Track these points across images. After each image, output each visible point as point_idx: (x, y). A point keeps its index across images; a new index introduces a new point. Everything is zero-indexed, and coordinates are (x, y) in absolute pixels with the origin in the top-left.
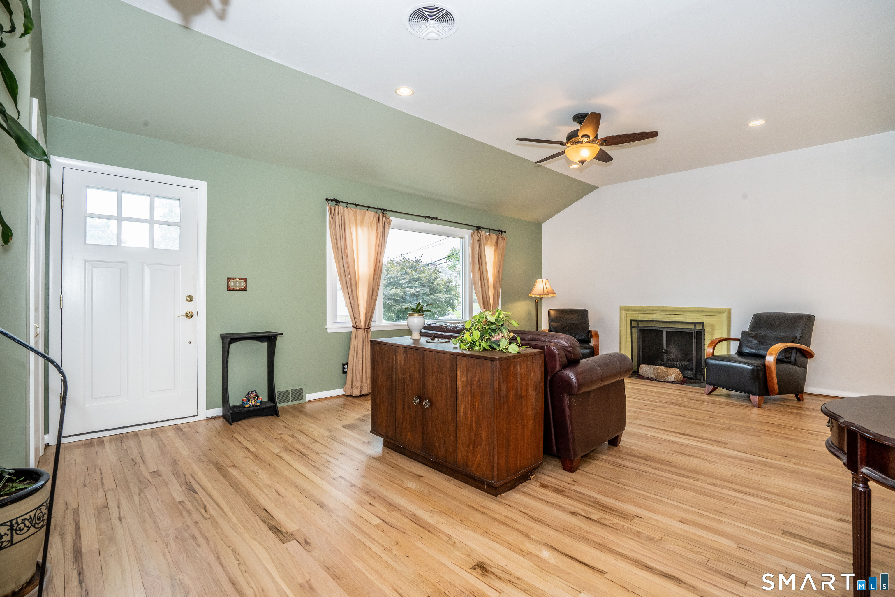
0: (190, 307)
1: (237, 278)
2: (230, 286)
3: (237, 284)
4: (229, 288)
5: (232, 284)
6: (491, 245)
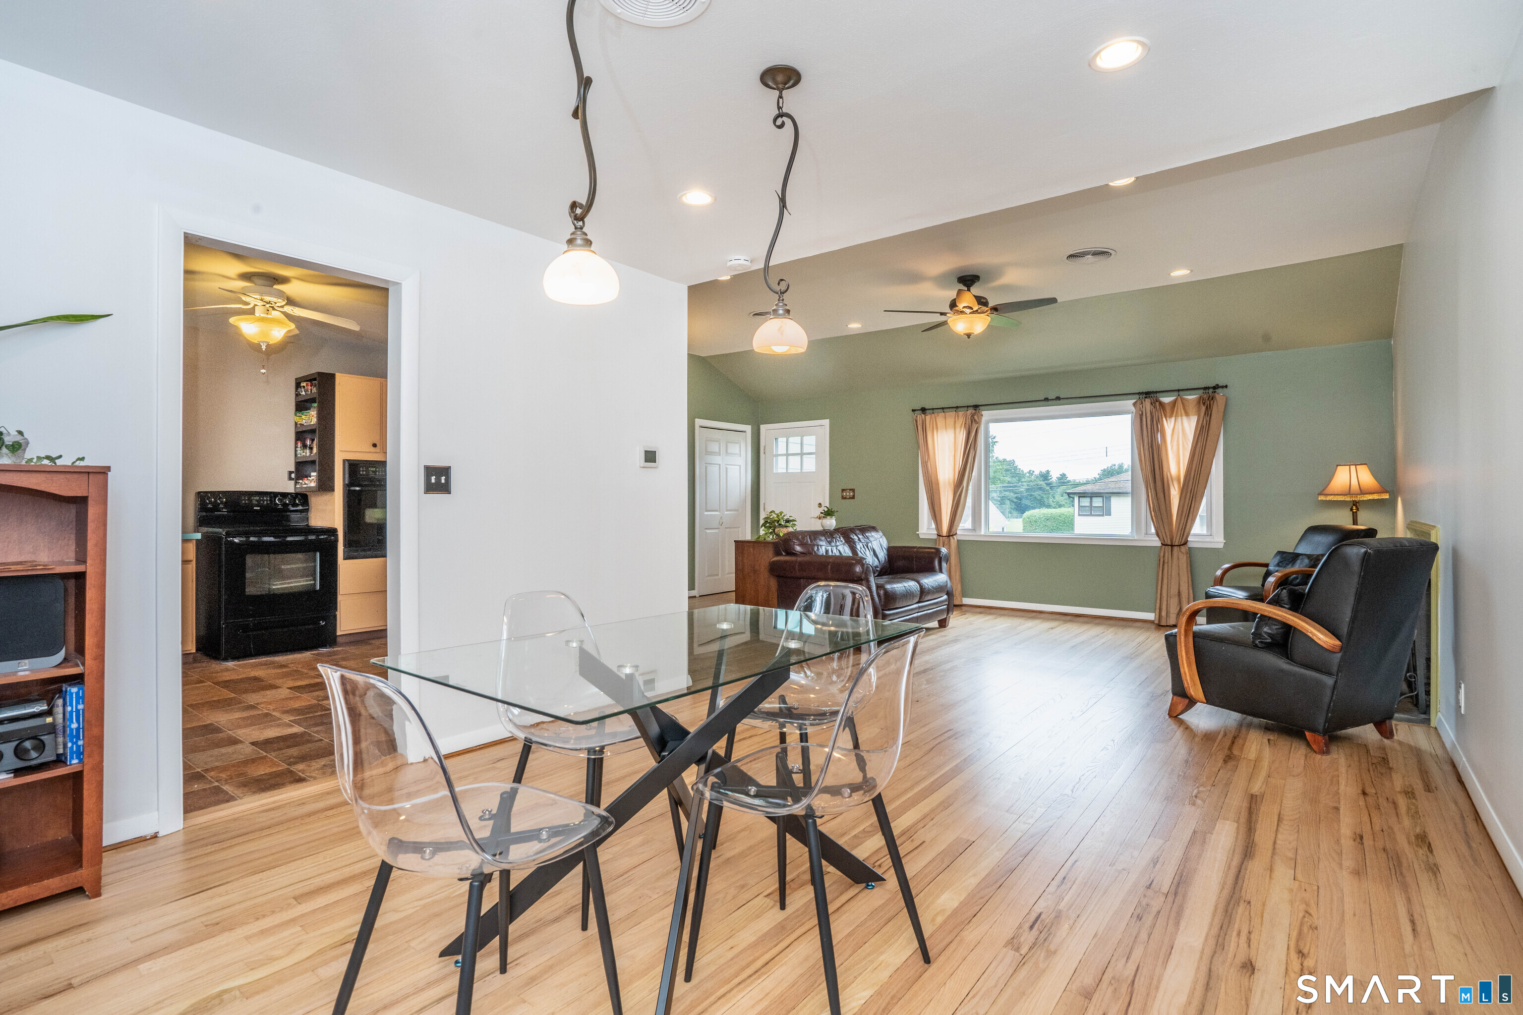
1: (848, 489)
2: (843, 496)
3: (848, 494)
5: (845, 494)
6: (1187, 414)
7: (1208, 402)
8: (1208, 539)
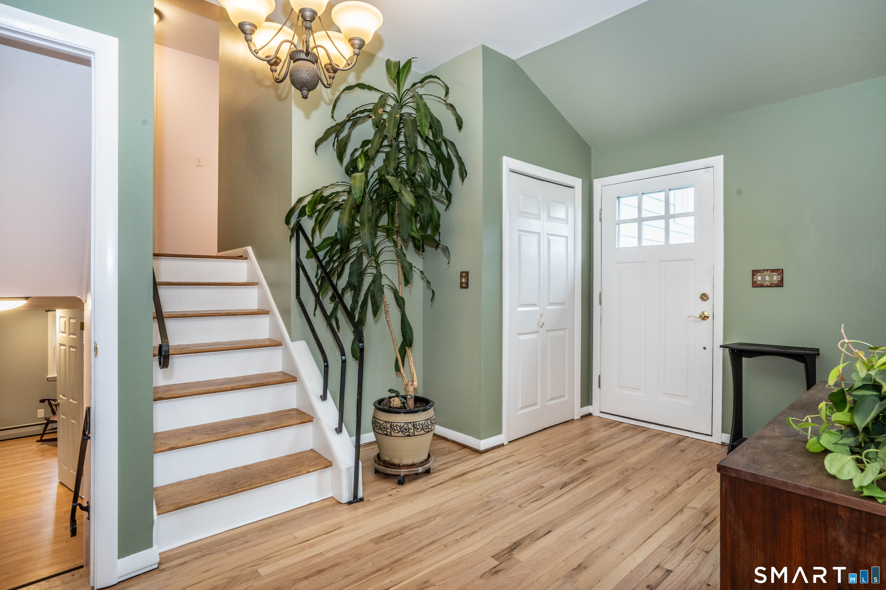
0: (705, 307)
1: (767, 270)
2: (756, 282)
3: (767, 278)
4: (755, 285)
5: (760, 278)
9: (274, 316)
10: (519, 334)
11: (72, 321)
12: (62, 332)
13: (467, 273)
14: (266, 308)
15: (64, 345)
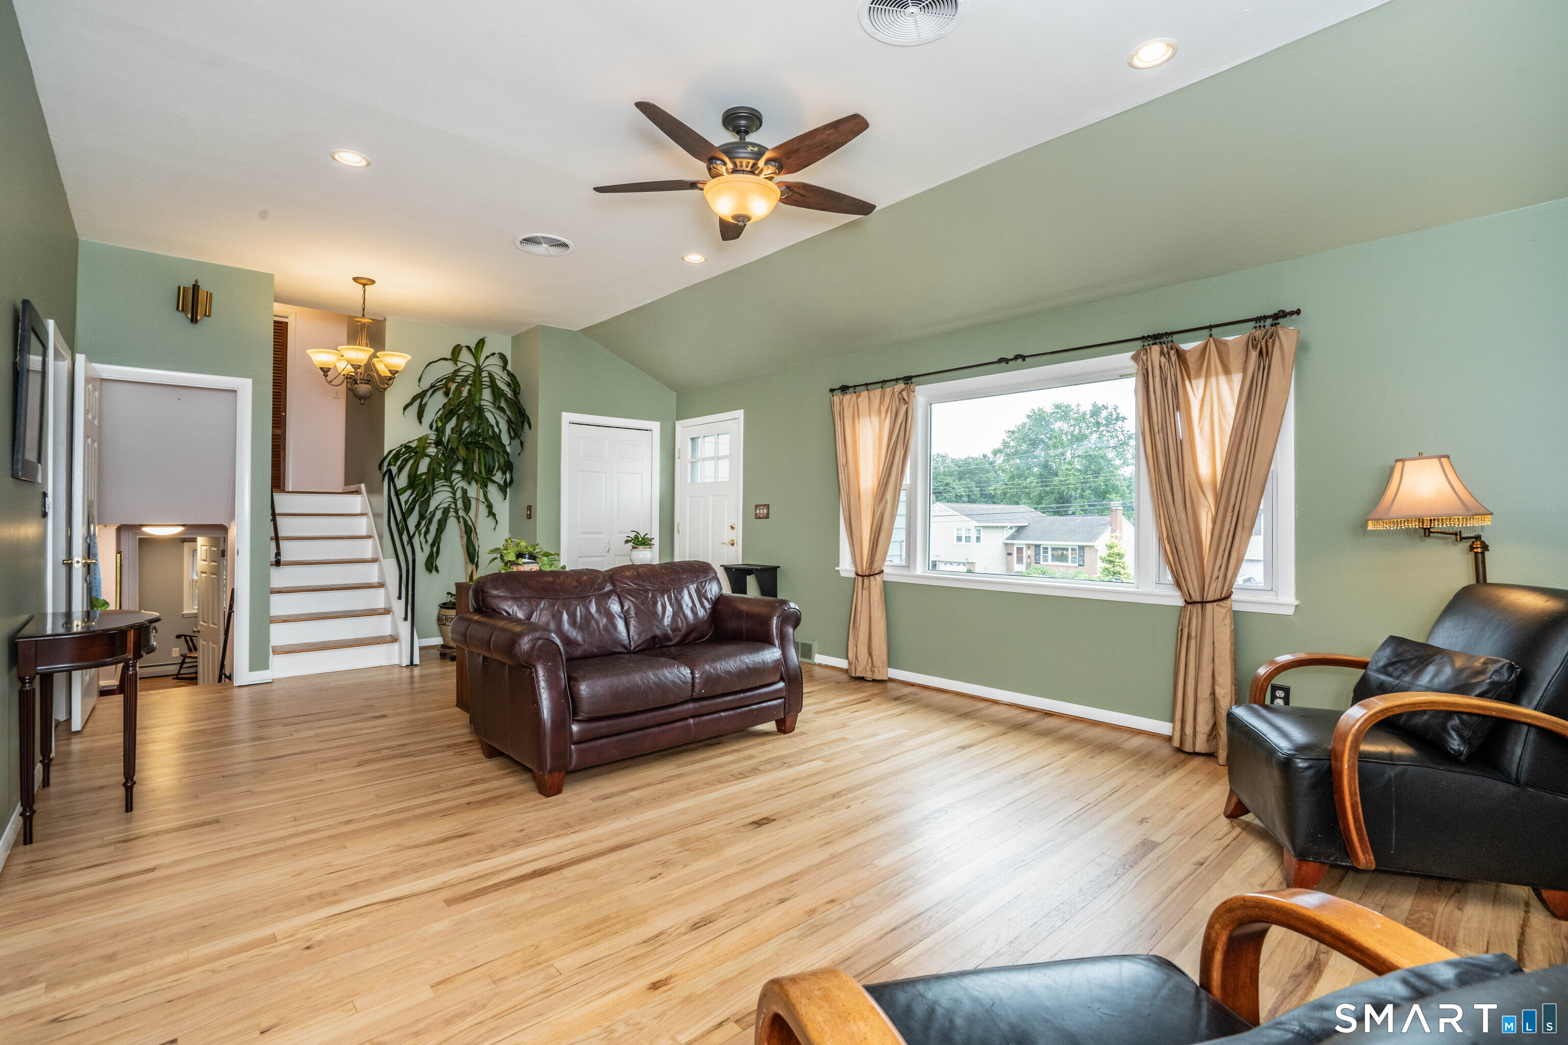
0: (733, 536)
1: (762, 505)
2: (758, 514)
3: (762, 511)
5: (758, 511)
6: (1227, 371)
7: (1263, 344)
8: (1267, 597)
9: (374, 540)
10: (580, 557)
11: (214, 549)
12: (203, 560)
13: (530, 506)
14: (370, 534)
15: (205, 573)
